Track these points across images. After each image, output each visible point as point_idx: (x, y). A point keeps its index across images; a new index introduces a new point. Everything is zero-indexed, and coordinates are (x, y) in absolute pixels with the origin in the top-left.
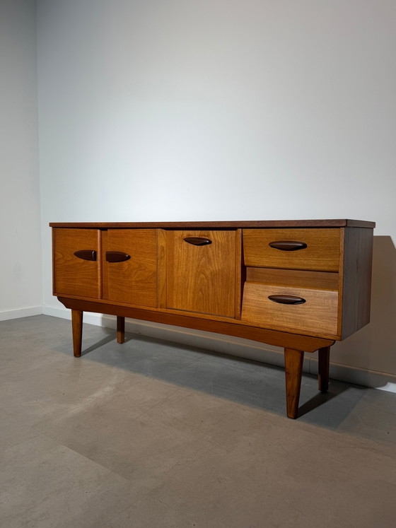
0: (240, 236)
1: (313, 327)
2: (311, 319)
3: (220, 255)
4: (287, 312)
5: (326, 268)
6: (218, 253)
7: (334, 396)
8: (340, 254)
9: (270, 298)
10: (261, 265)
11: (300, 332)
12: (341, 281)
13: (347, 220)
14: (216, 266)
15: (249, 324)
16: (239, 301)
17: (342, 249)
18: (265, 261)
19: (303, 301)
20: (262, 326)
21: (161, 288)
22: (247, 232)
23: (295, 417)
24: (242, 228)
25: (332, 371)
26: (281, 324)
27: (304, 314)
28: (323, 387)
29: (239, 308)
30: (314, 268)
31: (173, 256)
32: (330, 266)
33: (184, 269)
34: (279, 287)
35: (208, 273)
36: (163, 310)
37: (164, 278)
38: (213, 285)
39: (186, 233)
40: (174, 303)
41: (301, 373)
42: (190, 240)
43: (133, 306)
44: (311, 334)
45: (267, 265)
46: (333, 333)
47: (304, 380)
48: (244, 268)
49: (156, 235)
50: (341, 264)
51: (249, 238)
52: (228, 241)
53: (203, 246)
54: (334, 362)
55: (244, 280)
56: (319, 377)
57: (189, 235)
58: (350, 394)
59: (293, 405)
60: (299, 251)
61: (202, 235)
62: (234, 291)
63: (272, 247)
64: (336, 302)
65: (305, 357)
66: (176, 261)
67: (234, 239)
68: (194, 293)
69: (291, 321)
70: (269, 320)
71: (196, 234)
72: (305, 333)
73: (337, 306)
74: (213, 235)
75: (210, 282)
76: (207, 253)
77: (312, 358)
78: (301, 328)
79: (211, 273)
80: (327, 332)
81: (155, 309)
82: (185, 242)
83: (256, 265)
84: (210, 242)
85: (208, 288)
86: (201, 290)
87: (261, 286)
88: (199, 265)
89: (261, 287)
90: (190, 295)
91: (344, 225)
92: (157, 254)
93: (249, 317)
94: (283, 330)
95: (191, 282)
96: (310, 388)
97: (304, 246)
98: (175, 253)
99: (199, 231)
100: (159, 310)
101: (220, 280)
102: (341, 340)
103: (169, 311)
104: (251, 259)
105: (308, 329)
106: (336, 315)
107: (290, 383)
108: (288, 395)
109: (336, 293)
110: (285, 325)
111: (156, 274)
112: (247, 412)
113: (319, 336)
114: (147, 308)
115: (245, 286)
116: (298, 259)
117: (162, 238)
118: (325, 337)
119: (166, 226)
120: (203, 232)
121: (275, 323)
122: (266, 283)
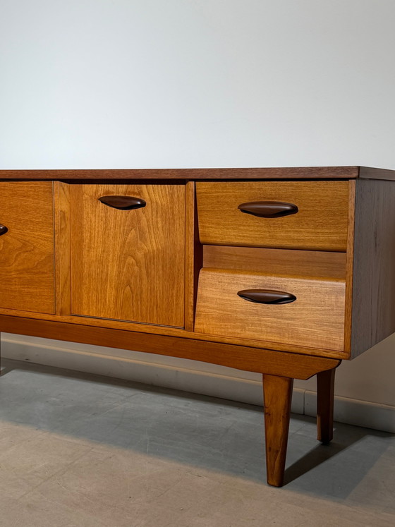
0: (191, 194)
1: (307, 340)
2: (305, 326)
3: (160, 225)
4: (268, 316)
5: (327, 245)
6: (157, 223)
7: (340, 449)
8: (348, 223)
9: (241, 294)
10: (226, 241)
11: (287, 348)
12: (350, 265)
13: (359, 168)
14: (154, 242)
15: (208, 338)
16: (191, 300)
17: (351, 214)
18: (232, 236)
19: (292, 298)
20: (227, 340)
21: (62, 282)
22: (203, 186)
23: (281, 484)
24: (195, 180)
25: (338, 410)
26: (257, 335)
27: (293, 319)
28: (325, 437)
29: (191, 311)
30: (309, 245)
31: (81, 227)
32: (333, 241)
33: (100, 249)
34: (255, 277)
35: (140, 255)
36: (66, 318)
37: (67, 264)
38: (148, 274)
39: (102, 189)
40: (85, 307)
41: (289, 414)
42: (109, 201)
43: (13, 313)
44: (303, 351)
45: (236, 241)
46: (337, 348)
47: (294, 426)
48: (198, 246)
49: (51, 192)
50: (351, 238)
51: (207, 197)
52: (172, 202)
53: (132, 211)
54: (342, 395)
55: (198, 265)
56: (318, 419)
57: (108, 192)
58: (366, 446)
59: (277, 464)
60: (285, 218)
61: (129, 193)
62: (182, 285)
63: (243, 211)
64: (343, 299)
65: (295, 389)
66: (86, 235)
67: (182, 198)
68: (116, 289)
69: (274, 330)
70: (238, 331)
71: (119, 190)
72: (294, 349)
73: (344, 304)
74: (148, 192)
75: (144, 271)
76: (139, 221)
77: (306, 390)
78: (288, 341)
79: (145, 255)
80: (328, 347)
81: (51, 318)
82: (101, 205)
83: (218, 241)
84: (143, 204)
85: (141, 279)
86: (129, 284)
87: (226, 275)
88: (124, 243)
89: (225, 277)
90: (110, 293)
91: (355, 175)
92: (53, 224)
93: (207, 327)
94: (260, 345)
95: (113, 270)
96: (304, 436)
97: (294, 210)
98: (85, 222)
99: (125, 186)
100: (58, 318)
101: (160, 267)
102: (349, 359)
103: (76, 320)
104: (211, 232)
105: (300, 343)
106: (342, 319)
107: (271, 429)
108: (269, 449)
109: (342, 285)
110: (264, 337)
111: (52, 258)
112: (204, 478)
113: (317, 353)
114: (38, 316)
115: (201, 276)
116: (284, 232)
117: (62, 197)
118: (325, 354)
119: (67, 177)
120: (132, 187)
121: (248, 334)
122: (235, 271)
